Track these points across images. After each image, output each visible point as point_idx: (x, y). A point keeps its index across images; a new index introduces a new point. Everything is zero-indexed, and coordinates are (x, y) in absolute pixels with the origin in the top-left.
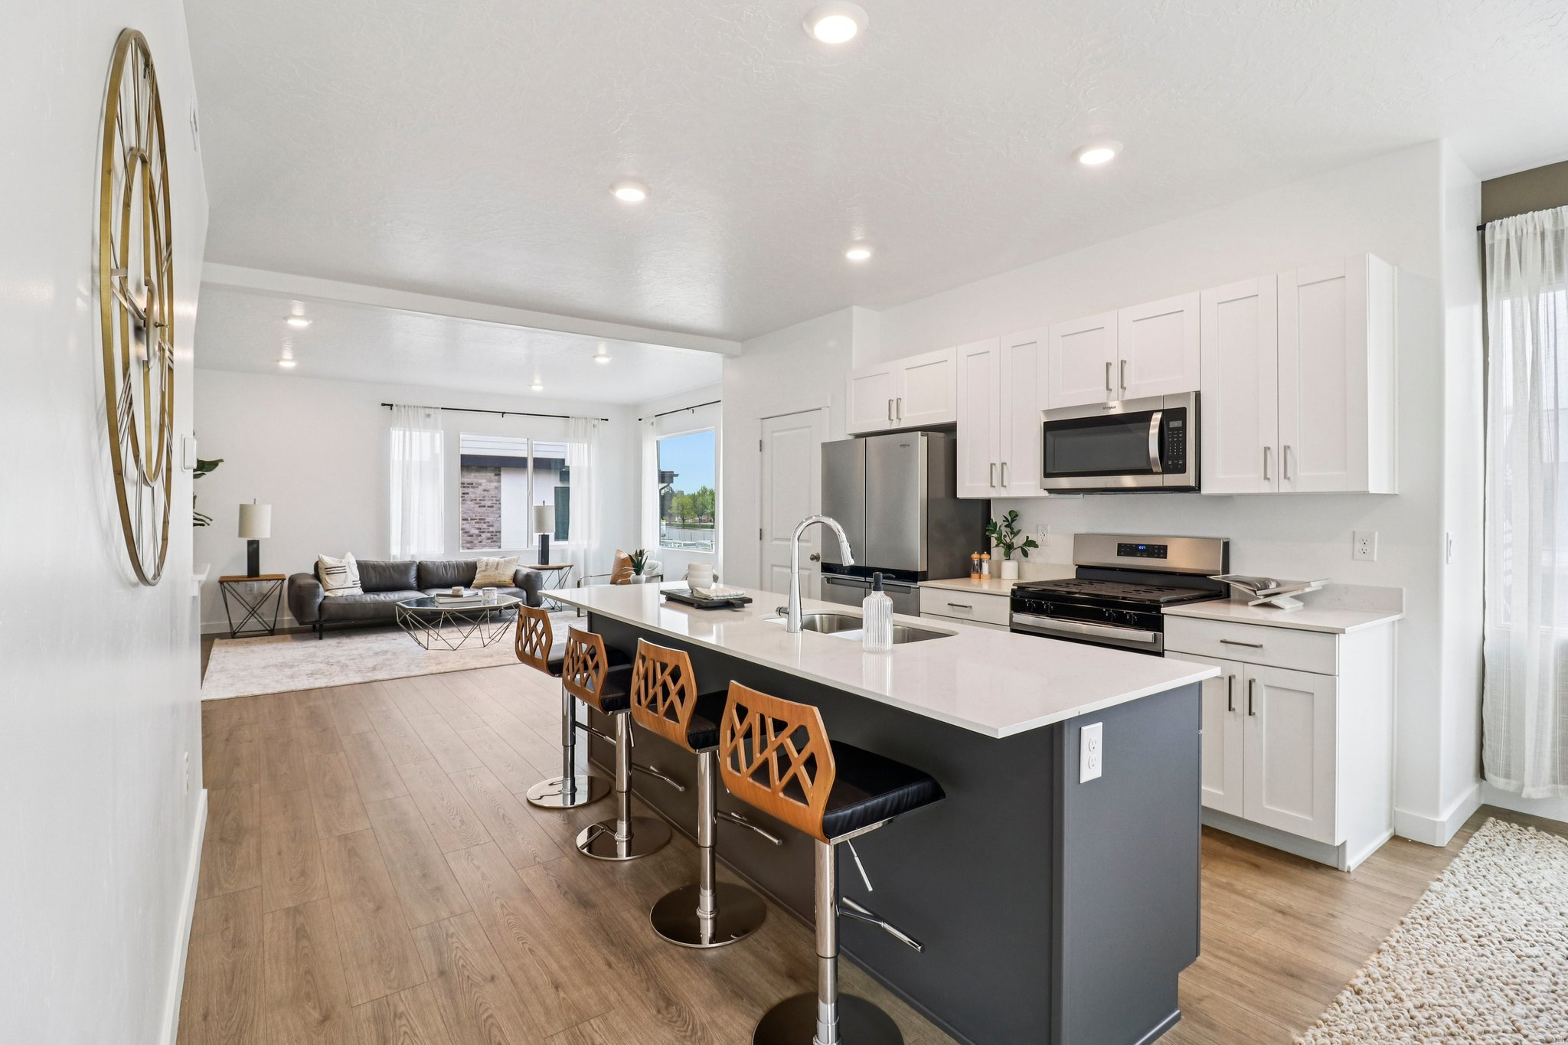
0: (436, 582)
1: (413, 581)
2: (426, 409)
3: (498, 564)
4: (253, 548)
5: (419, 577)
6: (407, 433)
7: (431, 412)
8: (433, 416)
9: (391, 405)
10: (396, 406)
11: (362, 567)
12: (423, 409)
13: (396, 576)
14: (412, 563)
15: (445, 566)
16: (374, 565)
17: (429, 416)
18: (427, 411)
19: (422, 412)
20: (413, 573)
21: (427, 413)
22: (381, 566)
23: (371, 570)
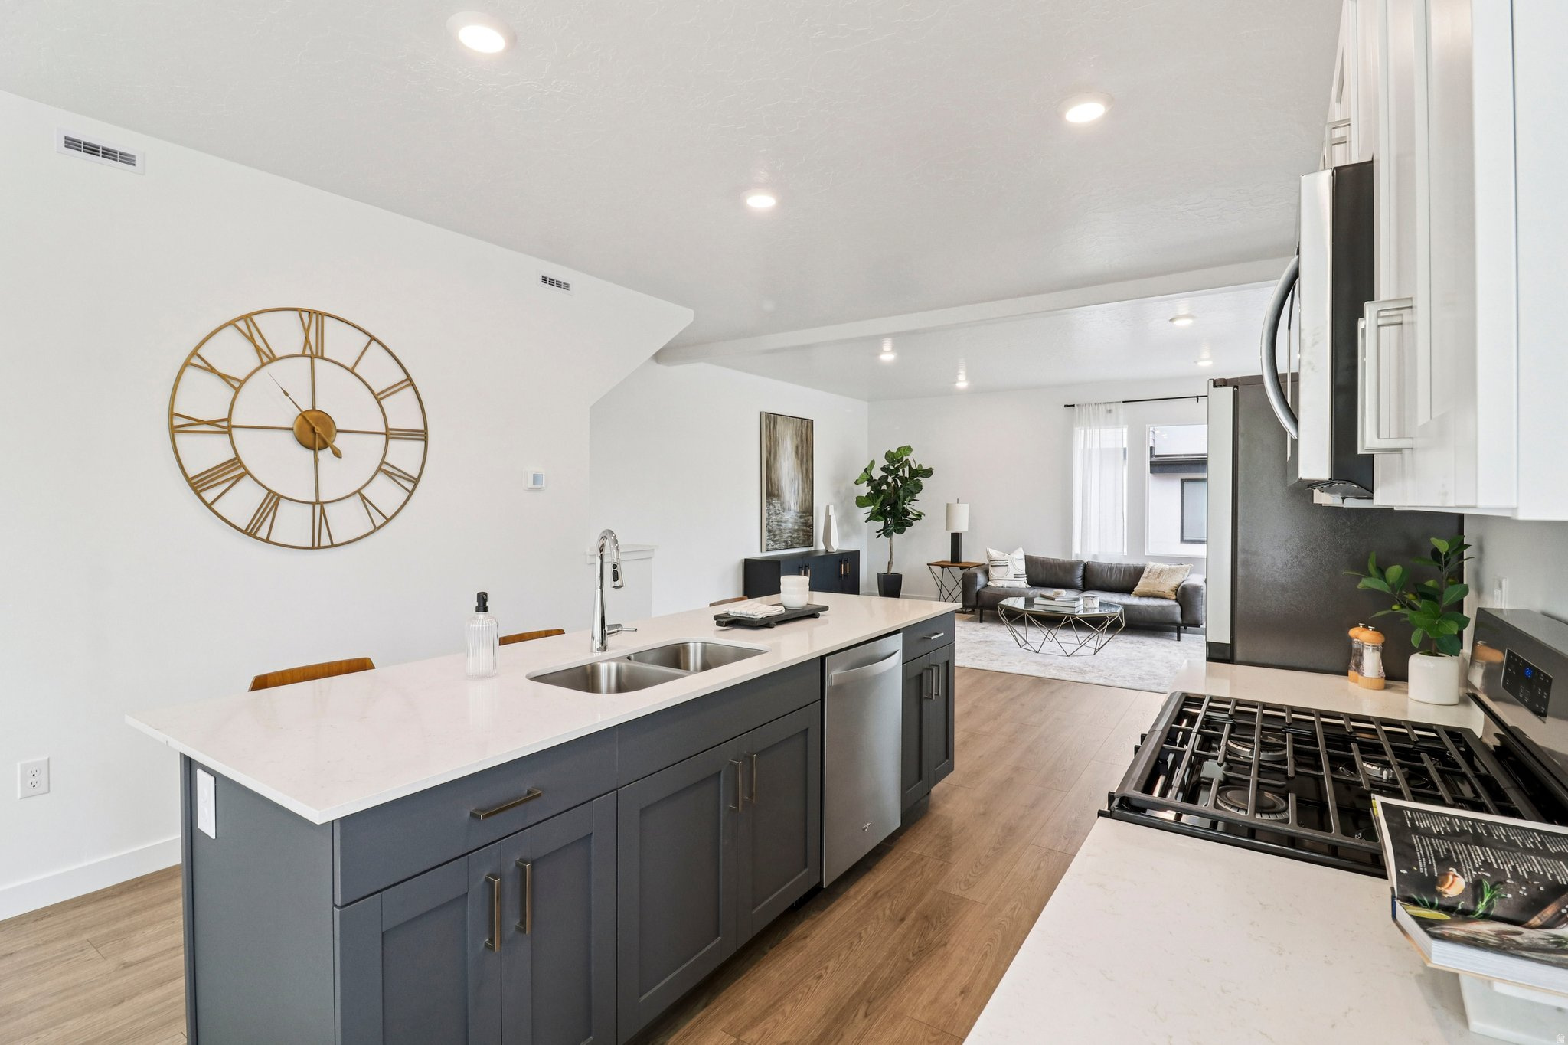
0: (1099, 584)
1: (1079, 581)
2: (1108, 405)
3: (1161, 572)
4: (956, 538)
5: (1084, 578)
6: (1088, 431)
7: (1113, 407)
8: (1114, 411)
9: (1074, 406)
10: (1078, 405)
11: (1030, 561)
12: (1104, 406)
13: (1061, 574)
14: (1078, 563)
15: (1112, 568)
16: (1043, 561)
17: (1110, 411)
18: (1108, 407)
19: (1103, 409)
20: (1079, 572)
21: (1109, 409)
22: (1050, 563)
23: (1039, 565)
